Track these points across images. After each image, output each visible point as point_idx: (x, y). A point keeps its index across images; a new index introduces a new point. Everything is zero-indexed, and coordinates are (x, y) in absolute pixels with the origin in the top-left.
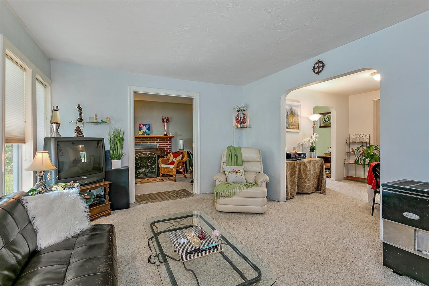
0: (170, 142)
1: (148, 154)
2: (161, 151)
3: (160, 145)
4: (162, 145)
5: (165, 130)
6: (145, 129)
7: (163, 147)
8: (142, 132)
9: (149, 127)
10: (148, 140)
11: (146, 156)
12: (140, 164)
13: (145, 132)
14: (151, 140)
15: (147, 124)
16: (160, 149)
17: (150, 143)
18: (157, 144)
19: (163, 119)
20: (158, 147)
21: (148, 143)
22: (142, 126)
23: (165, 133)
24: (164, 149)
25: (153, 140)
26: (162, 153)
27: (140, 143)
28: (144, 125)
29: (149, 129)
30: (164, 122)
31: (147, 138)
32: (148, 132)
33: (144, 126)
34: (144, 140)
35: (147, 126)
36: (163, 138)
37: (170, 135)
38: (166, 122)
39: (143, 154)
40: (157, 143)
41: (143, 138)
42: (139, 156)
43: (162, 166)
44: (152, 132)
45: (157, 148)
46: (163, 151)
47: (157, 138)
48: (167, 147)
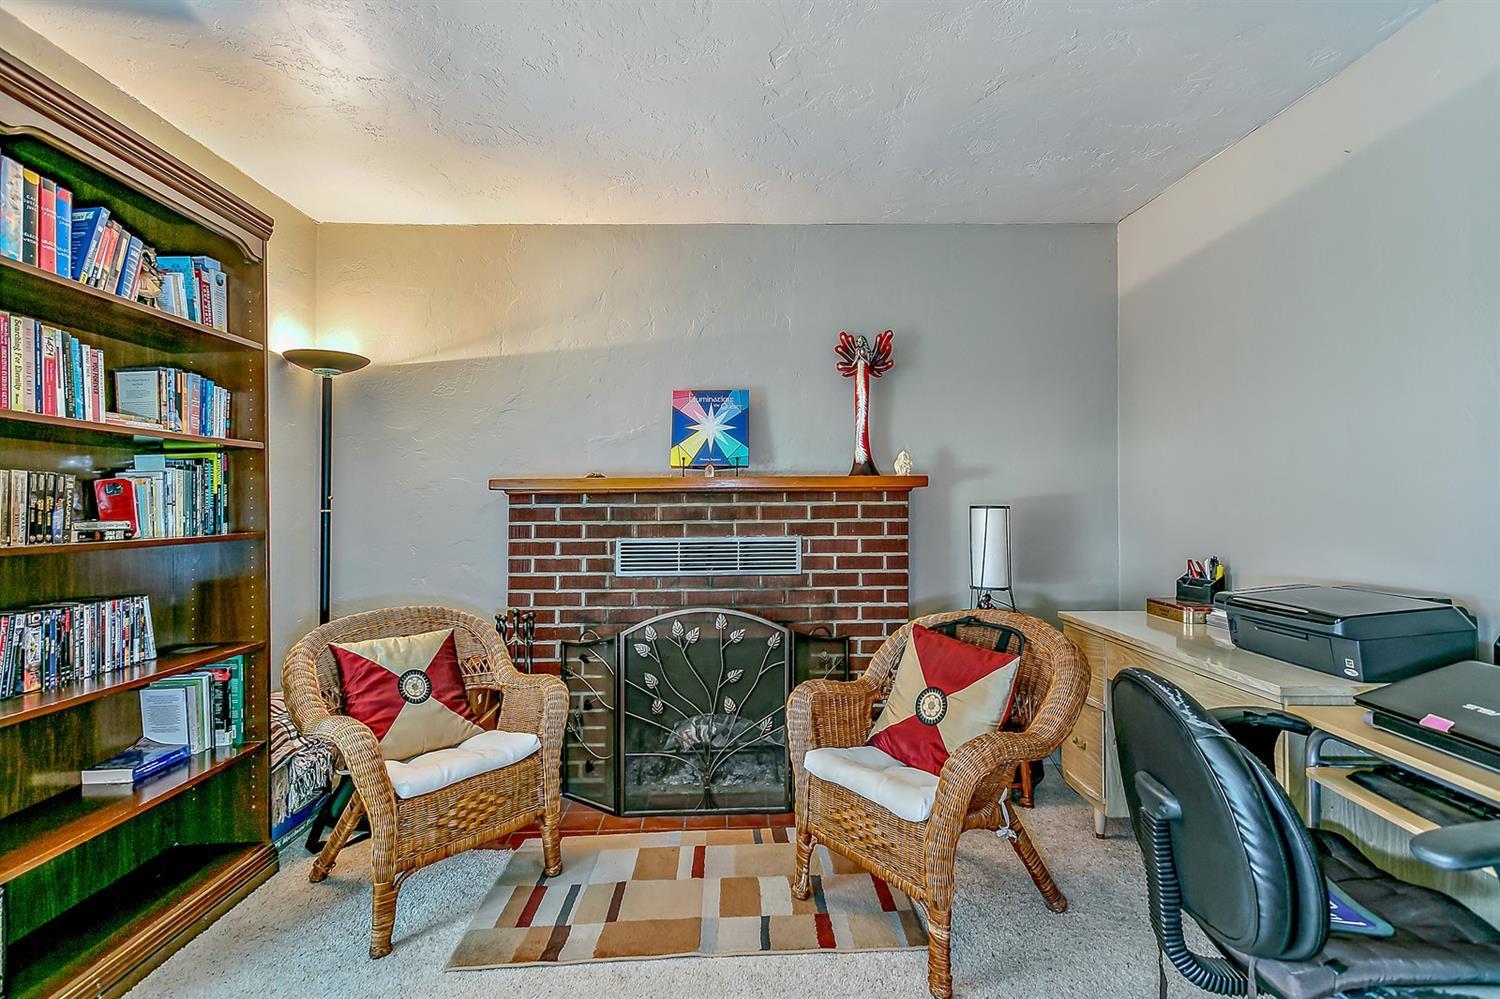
0: (893, 528)
1: (720, 623)
2: (829, 597)
3: (816, 547)
4: (834, 546)
5: (860, 431)
6: (711, 428)
7: (842, 563)
8: (691, 447)
9: (746, 413)
10: (732, 514)
12: (658, 705)
13: (710, 454)
15: (726, 393)
16: (819, 580)
17: (744, 530)
18: (798, 539)
19: (847, 348)
20: (808, 563)
21: (728, 530)
22: (691, 408)
23: (861, 456)
24: (853, 579)
25: (767, 513)
26: (833, 613)
27: (676, 530)
28: (711, 398)
29: (741, 427)
30: (849, 370)
31: (727, 494)
32: (731, 448)
33: (705, 406)
34: (698, 514)
35: (730, 408)
36: (843, 494)
37: (901, 467)
38: (870, 369)
39: (688, 622)
40: (794, 530)
41: (693, 494)
42: (650, 634)
44: (768, 455)
46: (844, 596)
47: (793, 495)
48: (877, 563)
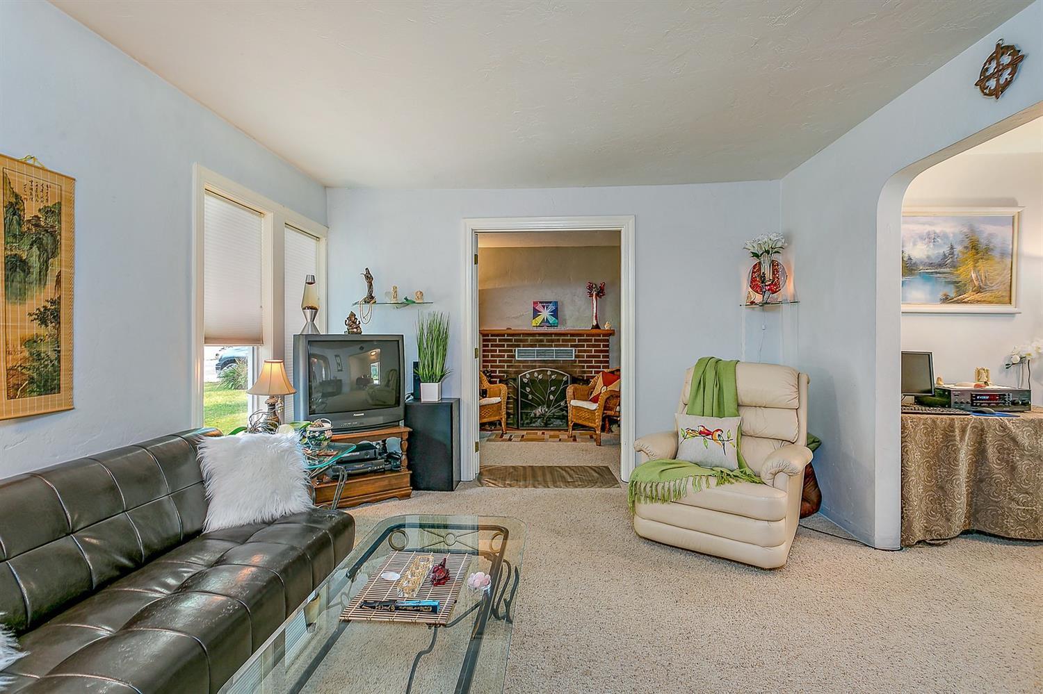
0: (604, 346)
1: (549, 373)
2: (583, 367)
3: (579, 351)
4: (585, 351)
5: (595, 315)
6: (545, 314)
7: (588, 357)
8: (539, 320)
9: (557, 308)
10: (552, 341)
11: (546, 378)
12: (530, 396)
13: (545, 321)
14: (558, 340)
15: (550, 302)
16: (580, 362)
17: (556, 346)
18: (574, 349)
19: (590, 288)
20: (576, 356)
21: (551, 346)
22: (539, 307)
23: (595, 323)
24: (591, 362)
25: (563, 340)
26: (584, 372)
27: (535, 346)
28: (545, 304)
29: (555, 313)
30: (591, 296)
31: (551, 334)
32: (552, 320)
33: (544, 307)
34: (542, 341)
35: (551, 307)
36: (588, 335)
37: (607, 327)
38: (597, 295)
39: (539, 373)
40: (572, 346)
41: (540, 334)
42: (528, 376)
43: (574, 403)
44: (564, 322)
45: (573, 359)
46: (588, 367)
47: (572, 335)
48: (599, 357)
